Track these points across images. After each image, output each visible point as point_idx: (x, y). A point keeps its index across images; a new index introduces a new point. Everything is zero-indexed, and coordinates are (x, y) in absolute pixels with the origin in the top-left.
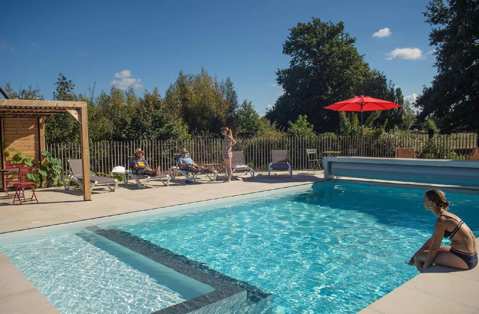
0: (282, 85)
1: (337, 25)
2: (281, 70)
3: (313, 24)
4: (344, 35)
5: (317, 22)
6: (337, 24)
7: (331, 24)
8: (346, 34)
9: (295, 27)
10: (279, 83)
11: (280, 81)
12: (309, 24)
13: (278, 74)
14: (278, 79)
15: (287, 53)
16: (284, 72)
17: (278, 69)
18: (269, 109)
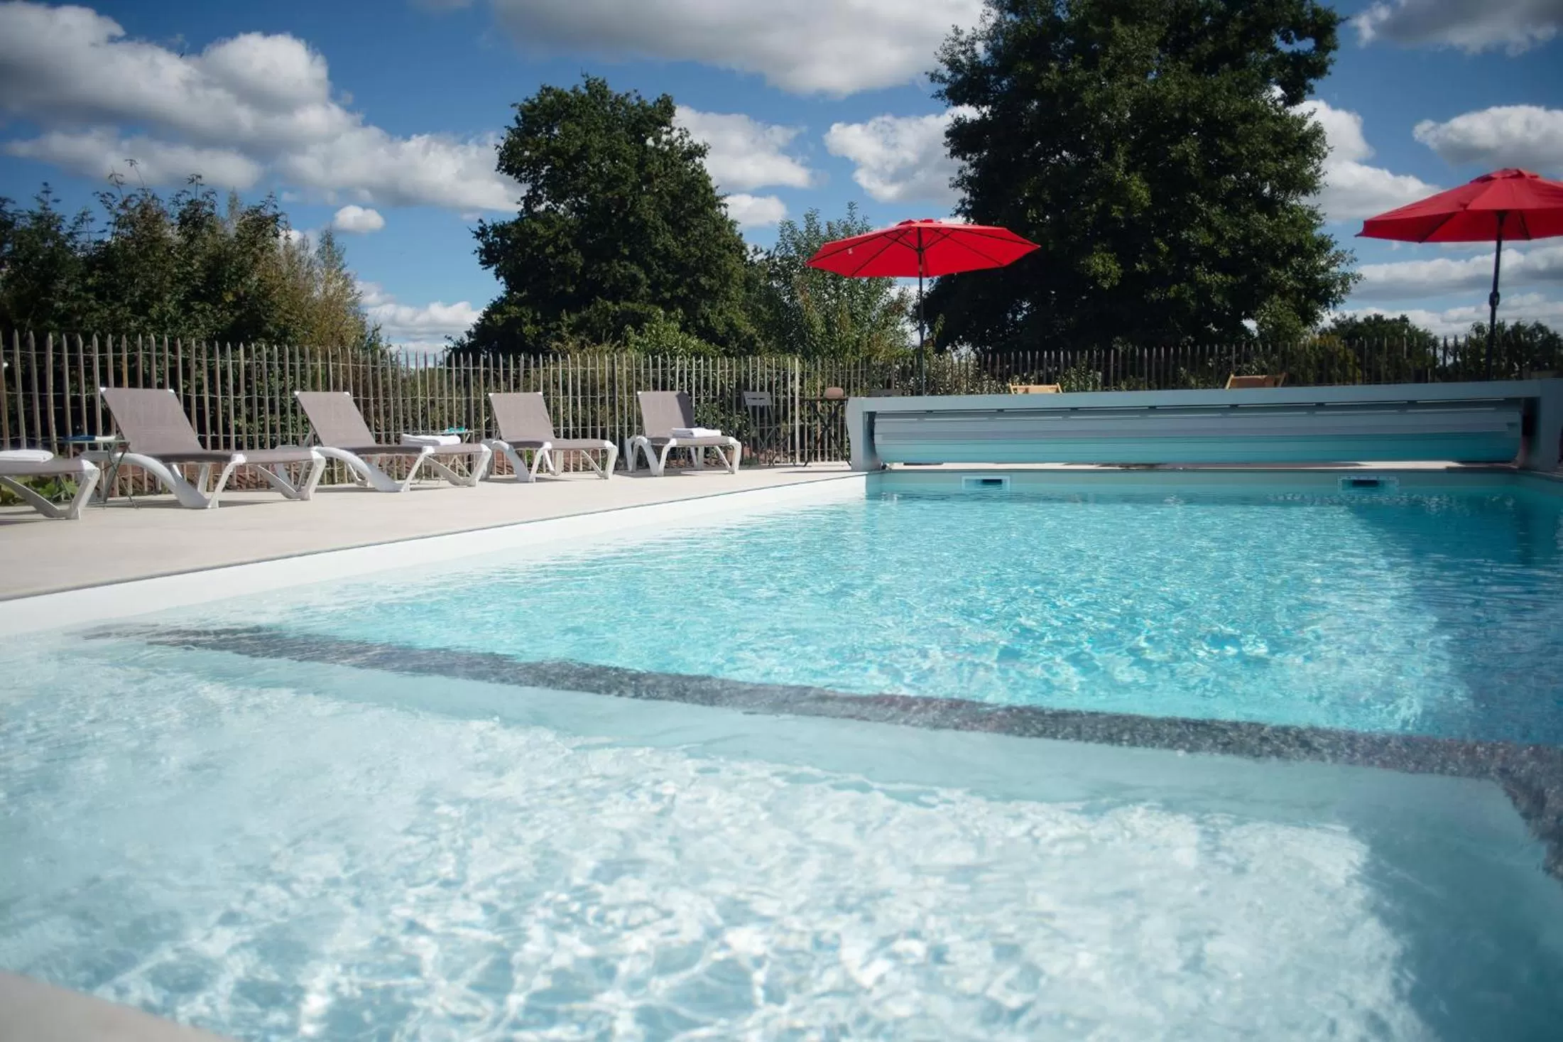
0: (494, 268)
1: (655, 104)
2: (489, 224)
3: (585, 92)
4: (676, 134)
5: (597, 91)
6: (655, 99)
7: (638, 98)
8: (680, 130)
9: (530, 98)
10: (482, 263)
11: (489, 256)
12: (574, 91)
13: (481, 234)
14: (481, 251)
15: (509, 170)
16: (501, 230)
17: (481, 221)
18: (456, 338)
